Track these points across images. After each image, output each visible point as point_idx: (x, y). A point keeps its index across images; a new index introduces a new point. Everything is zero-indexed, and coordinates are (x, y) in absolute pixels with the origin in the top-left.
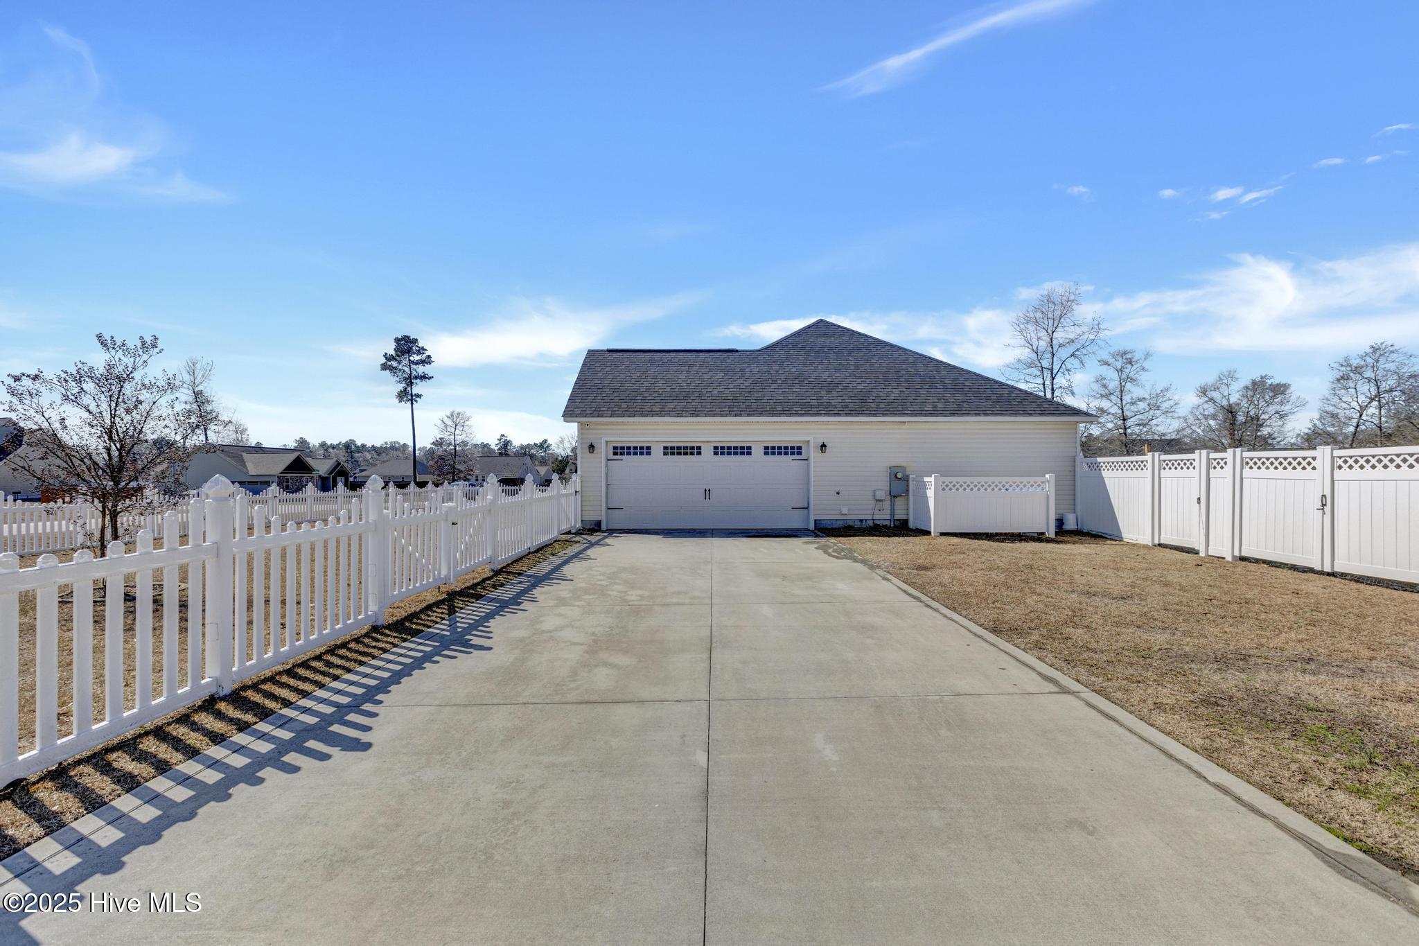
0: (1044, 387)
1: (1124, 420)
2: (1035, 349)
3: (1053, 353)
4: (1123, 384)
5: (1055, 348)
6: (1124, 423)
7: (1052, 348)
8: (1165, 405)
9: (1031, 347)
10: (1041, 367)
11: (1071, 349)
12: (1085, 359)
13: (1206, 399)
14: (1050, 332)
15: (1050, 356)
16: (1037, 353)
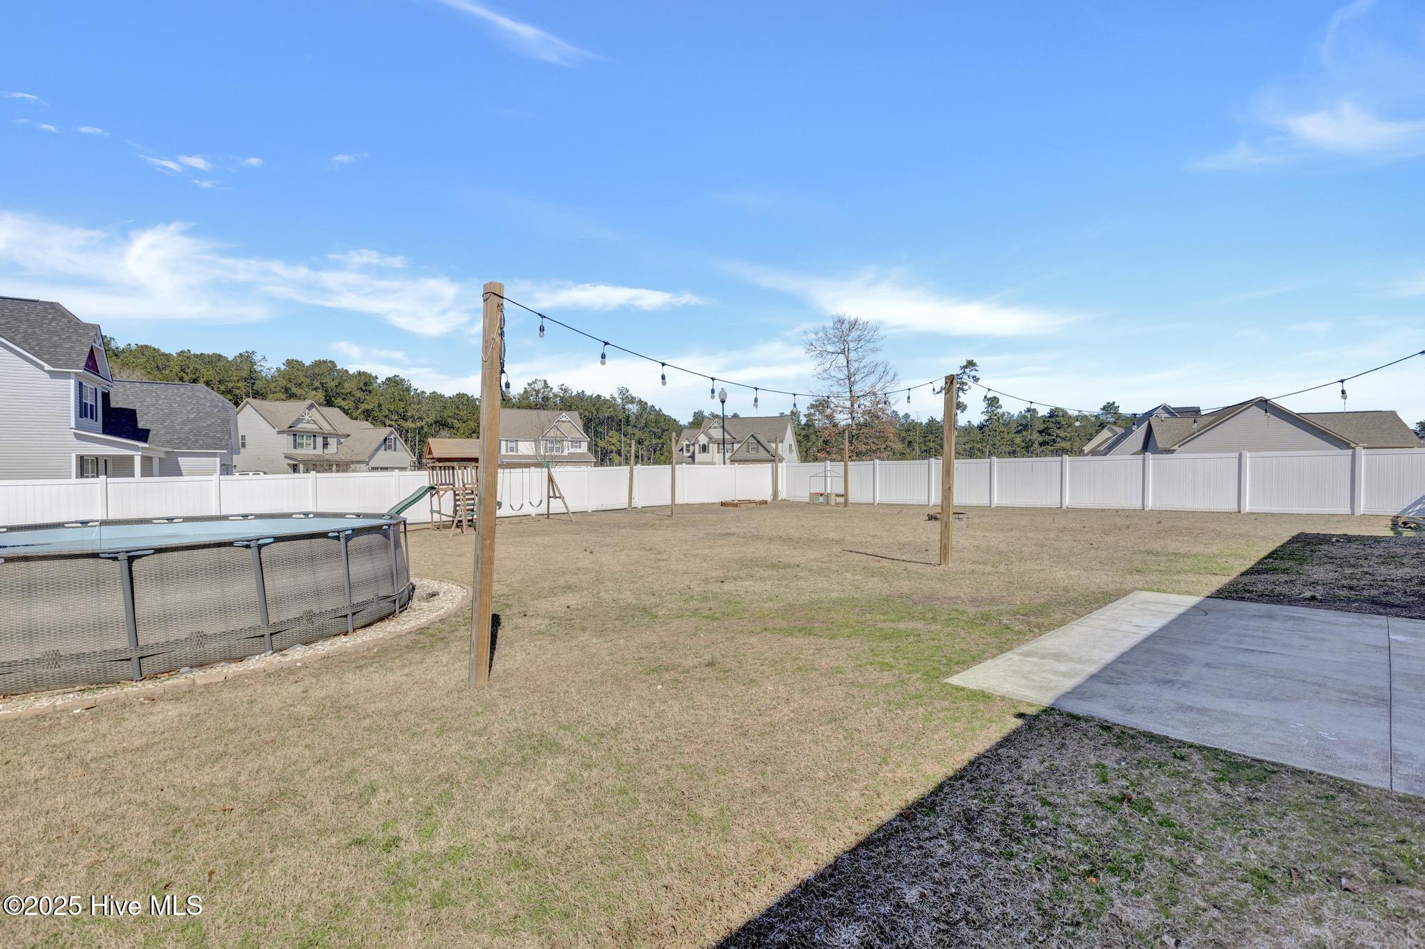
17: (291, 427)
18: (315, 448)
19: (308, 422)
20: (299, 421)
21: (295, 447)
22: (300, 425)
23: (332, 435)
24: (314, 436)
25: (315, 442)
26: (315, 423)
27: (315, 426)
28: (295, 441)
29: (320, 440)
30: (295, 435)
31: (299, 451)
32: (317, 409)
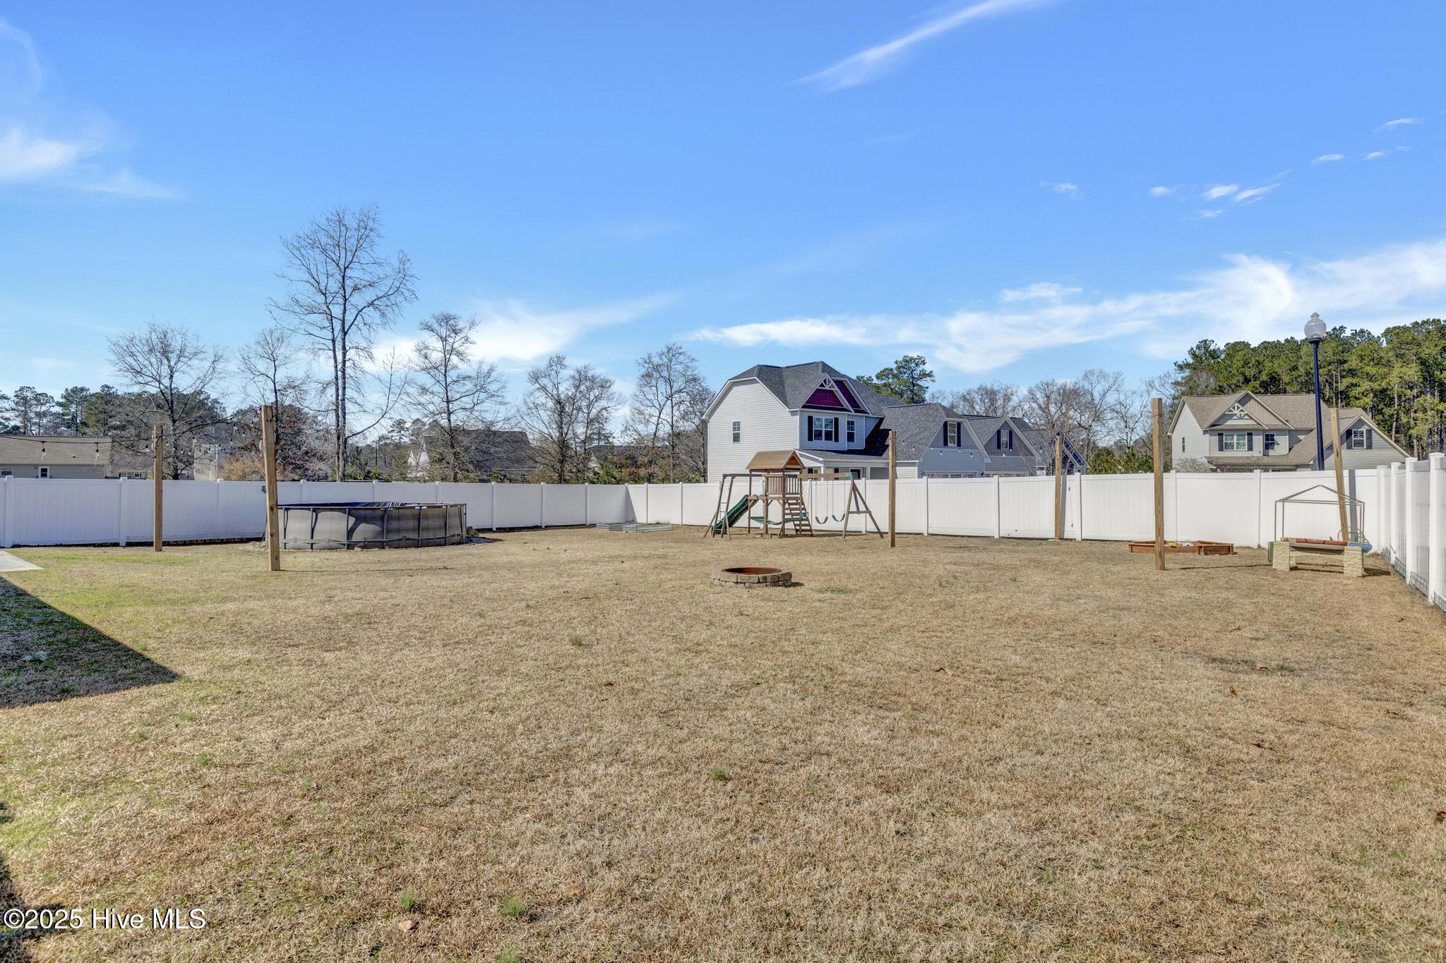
0: (334, 345)
1: (448, 402)
2: (323, 288)
3: (345, 297)
4: (448, 356)
5: (349, 291)
6: (448, 407)
7: (344, 289)
8: (493, 387)
9: (316, 285)
10: (331, 315)
11: (369, 295)
12: (389, 312)
13: (539, 386)
14: (342, 267)
15: (341, 301)
16: (325, 294)
17: (1213, 426)
18: (1250, 448)
19: (1241, 418)
20: (1225, 417)
21: (1221, 449)
22: (1230, 422)
23: (1282, 432)
24: (1250, 434)
25: (1250, 441)
26: (1251, 418)
27: (1251, 422)
28: (1221, 441)
29: (1258, 441)
30: (1221, 435)
31: (1227, 454)
32: (1256, 400)
